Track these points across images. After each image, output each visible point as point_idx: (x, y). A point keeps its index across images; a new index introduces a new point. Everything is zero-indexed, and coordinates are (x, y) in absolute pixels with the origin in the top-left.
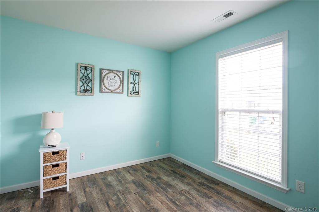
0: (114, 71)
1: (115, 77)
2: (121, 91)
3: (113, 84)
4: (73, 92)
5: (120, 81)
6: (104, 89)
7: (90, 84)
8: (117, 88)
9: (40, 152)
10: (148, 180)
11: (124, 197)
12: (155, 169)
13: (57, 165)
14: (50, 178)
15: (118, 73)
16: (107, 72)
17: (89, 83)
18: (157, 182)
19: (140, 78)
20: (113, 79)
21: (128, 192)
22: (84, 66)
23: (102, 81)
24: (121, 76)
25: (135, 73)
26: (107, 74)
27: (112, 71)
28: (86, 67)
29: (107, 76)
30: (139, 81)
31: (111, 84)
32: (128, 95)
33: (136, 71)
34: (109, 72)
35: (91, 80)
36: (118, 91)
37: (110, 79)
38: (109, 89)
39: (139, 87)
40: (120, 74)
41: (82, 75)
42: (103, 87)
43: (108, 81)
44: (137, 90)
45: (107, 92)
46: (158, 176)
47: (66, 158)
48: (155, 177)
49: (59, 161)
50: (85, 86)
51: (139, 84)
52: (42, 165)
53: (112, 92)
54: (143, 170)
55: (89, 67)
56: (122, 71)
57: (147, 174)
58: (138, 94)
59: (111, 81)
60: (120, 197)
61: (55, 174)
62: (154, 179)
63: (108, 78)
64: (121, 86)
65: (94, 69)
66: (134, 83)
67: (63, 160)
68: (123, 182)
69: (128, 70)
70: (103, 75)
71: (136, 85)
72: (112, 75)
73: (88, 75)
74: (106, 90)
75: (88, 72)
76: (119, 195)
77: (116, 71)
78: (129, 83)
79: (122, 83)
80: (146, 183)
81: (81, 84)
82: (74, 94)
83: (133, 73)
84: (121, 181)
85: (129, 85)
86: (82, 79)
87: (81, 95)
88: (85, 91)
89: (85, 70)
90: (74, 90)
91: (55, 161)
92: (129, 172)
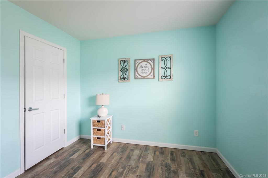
0: (145, 59)
1: (146, 65)
2: (152, 77)
3: (145, 71)
4: (117, 80)
5: (151, 68)
6: (138, 76)
7: (127, 74)
8: (148, 74)
9: (91, 119)
10: (162, 169)
11: (127, 174)
12: (183, 160)
13: (100, 130)
14: (96, 137)
15: (149, 61)
16: (139, 62)
17: (126, 72)
18: (168, 175)
19: (171, 62)
20: (145, 67)
21: (134, 171)
22: (123, 60)
23: (136, 69)
24: (152, 63)
25: (166, 59)
26: (140, 63)
27: (144, 60)
28: (124, 61)
29: (139, 65)
30: (171, 66)
31: (144, 71)
32: (159, 80)
33: (167, 56)
34: (141, 61)
35: (128, 70)
36: (149, 77)
37: (142, 67)
38: (141, 76)
39: (171, 71)
40: (151, 62)
41: (122, 67)
42: (137, 74)
43: (141, 69)
44: (169, 74)
45: (140, 79)
46: (177, 169)
47: (104, 126)
48: (172, 169)
49: (100, 127)
50: (124, 74)
51: (170, 69)
52: (92, 128)
53: (144, 78)
54: (169, 155)
55: (126, 60)
56: (152, 59)
57: (169, 161)
58: (170, 78)
59: (143, 69)
60: (125, 172)
61: (98, 135)
62: (170, 169)
63: (141, 67)
64: (152, 72)
65: (130, 61)
66: (165, 68)
67: (103, 127)
68: (141, 160)
69: (159, 56)
70: (137, 64)
71: (167, 69)
72: (144, 64)
73: (125, 66)
74: (139, 77)
75: (126, 64)
76: (126, 169)
77: (147, 59)
78: (160, 68)
79: (153, 69)
80: (158, 170)
81: (122, 74)
82: (117, 81)
83: (164, 59)
84: (140, 158)
85: (160, 70)
86: (122, 70)
87: (121, 82)
88: (124, 79)
89: (124, 63)
90: (117, 79)
91: (99, 127)
92: (155, 152)
